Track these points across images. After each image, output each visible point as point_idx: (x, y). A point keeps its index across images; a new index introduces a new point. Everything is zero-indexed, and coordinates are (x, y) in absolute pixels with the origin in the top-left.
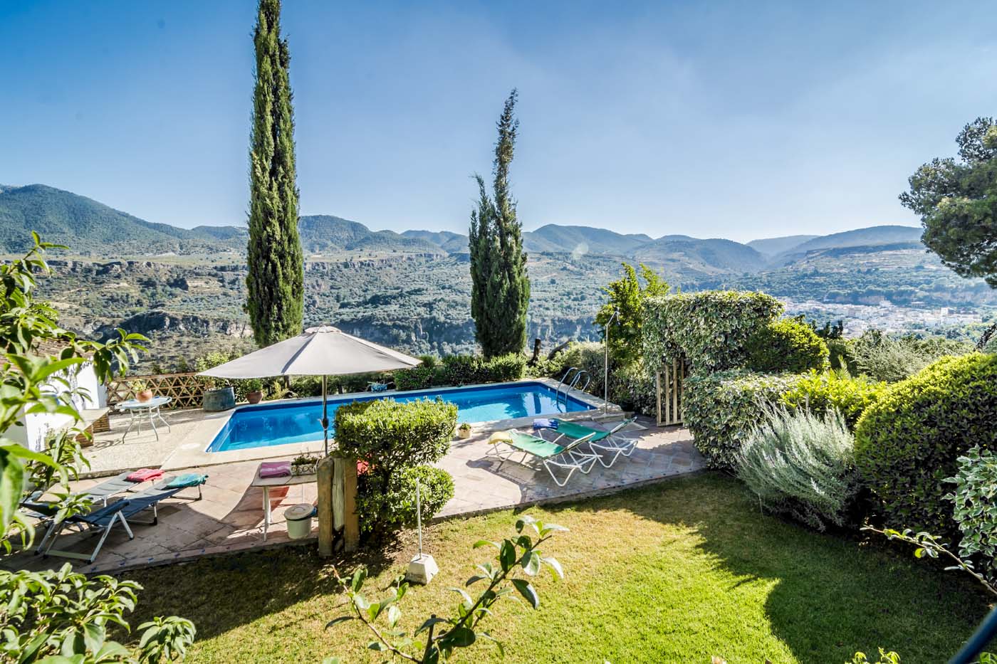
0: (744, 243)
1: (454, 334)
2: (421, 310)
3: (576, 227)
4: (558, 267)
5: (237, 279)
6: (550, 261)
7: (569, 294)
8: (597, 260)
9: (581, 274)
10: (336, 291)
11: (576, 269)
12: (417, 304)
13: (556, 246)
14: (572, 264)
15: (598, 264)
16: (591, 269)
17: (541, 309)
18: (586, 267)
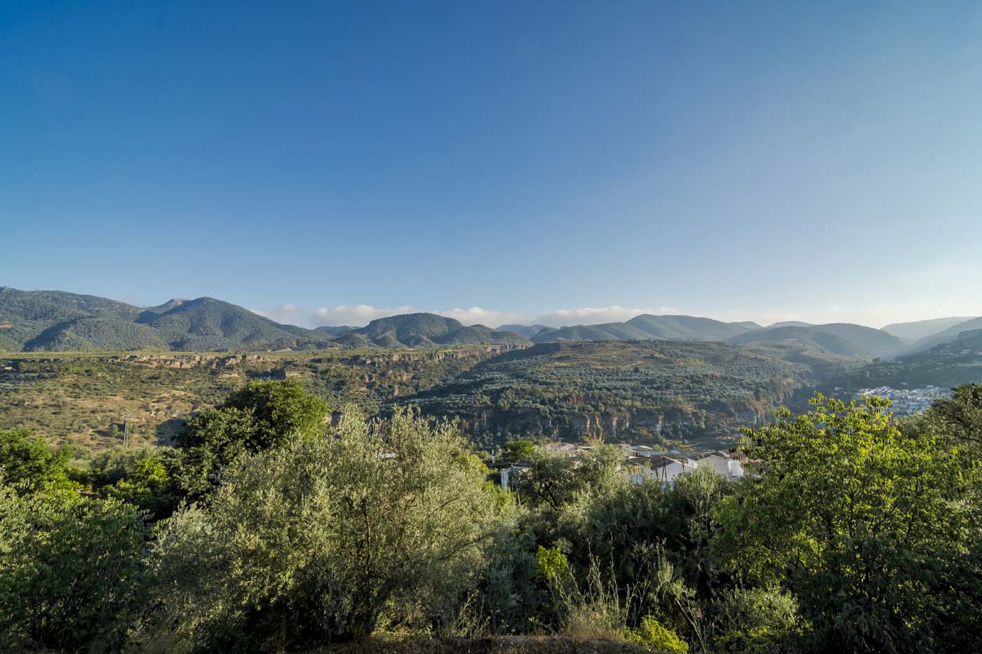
0: (878, 328)
1: (520, 424)
2: (487, 399)
3: (673, 316)
4: (644, 355)
5: (329, 370)
6: (636, 349)
7: (652, 382)
8: (690, 348)
9: (671, 362)
10: (416, 381)
11: (665, 358)
12: (485, 393)
13: (646, 334)
14: (661, 352)
15: (692, 352)
16: (682, 356)
17: (617, 399)
18: (677, 355)
